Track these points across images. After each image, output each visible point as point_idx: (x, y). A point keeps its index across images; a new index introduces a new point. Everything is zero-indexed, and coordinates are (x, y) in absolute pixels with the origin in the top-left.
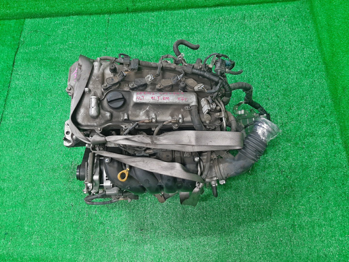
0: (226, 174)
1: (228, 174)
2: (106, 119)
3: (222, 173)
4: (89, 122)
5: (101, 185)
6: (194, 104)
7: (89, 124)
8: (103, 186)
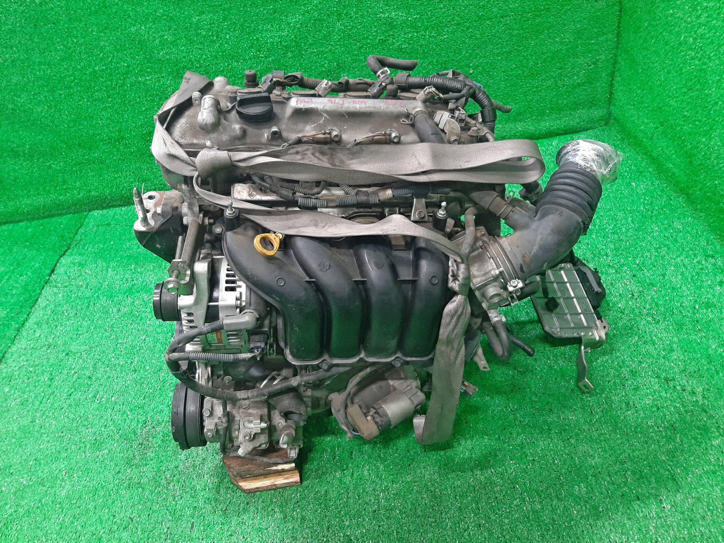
0: (519, 257)
1: (524, 257)
2: (233, 134)
3: (508, 254)
4: (195, 137)
5: (211, 304)
6: (420, 109)
7: (195, 141)
8: (217, 306)
